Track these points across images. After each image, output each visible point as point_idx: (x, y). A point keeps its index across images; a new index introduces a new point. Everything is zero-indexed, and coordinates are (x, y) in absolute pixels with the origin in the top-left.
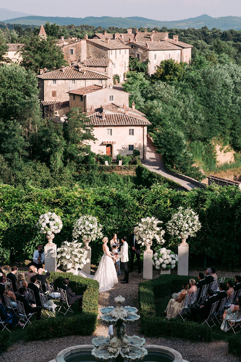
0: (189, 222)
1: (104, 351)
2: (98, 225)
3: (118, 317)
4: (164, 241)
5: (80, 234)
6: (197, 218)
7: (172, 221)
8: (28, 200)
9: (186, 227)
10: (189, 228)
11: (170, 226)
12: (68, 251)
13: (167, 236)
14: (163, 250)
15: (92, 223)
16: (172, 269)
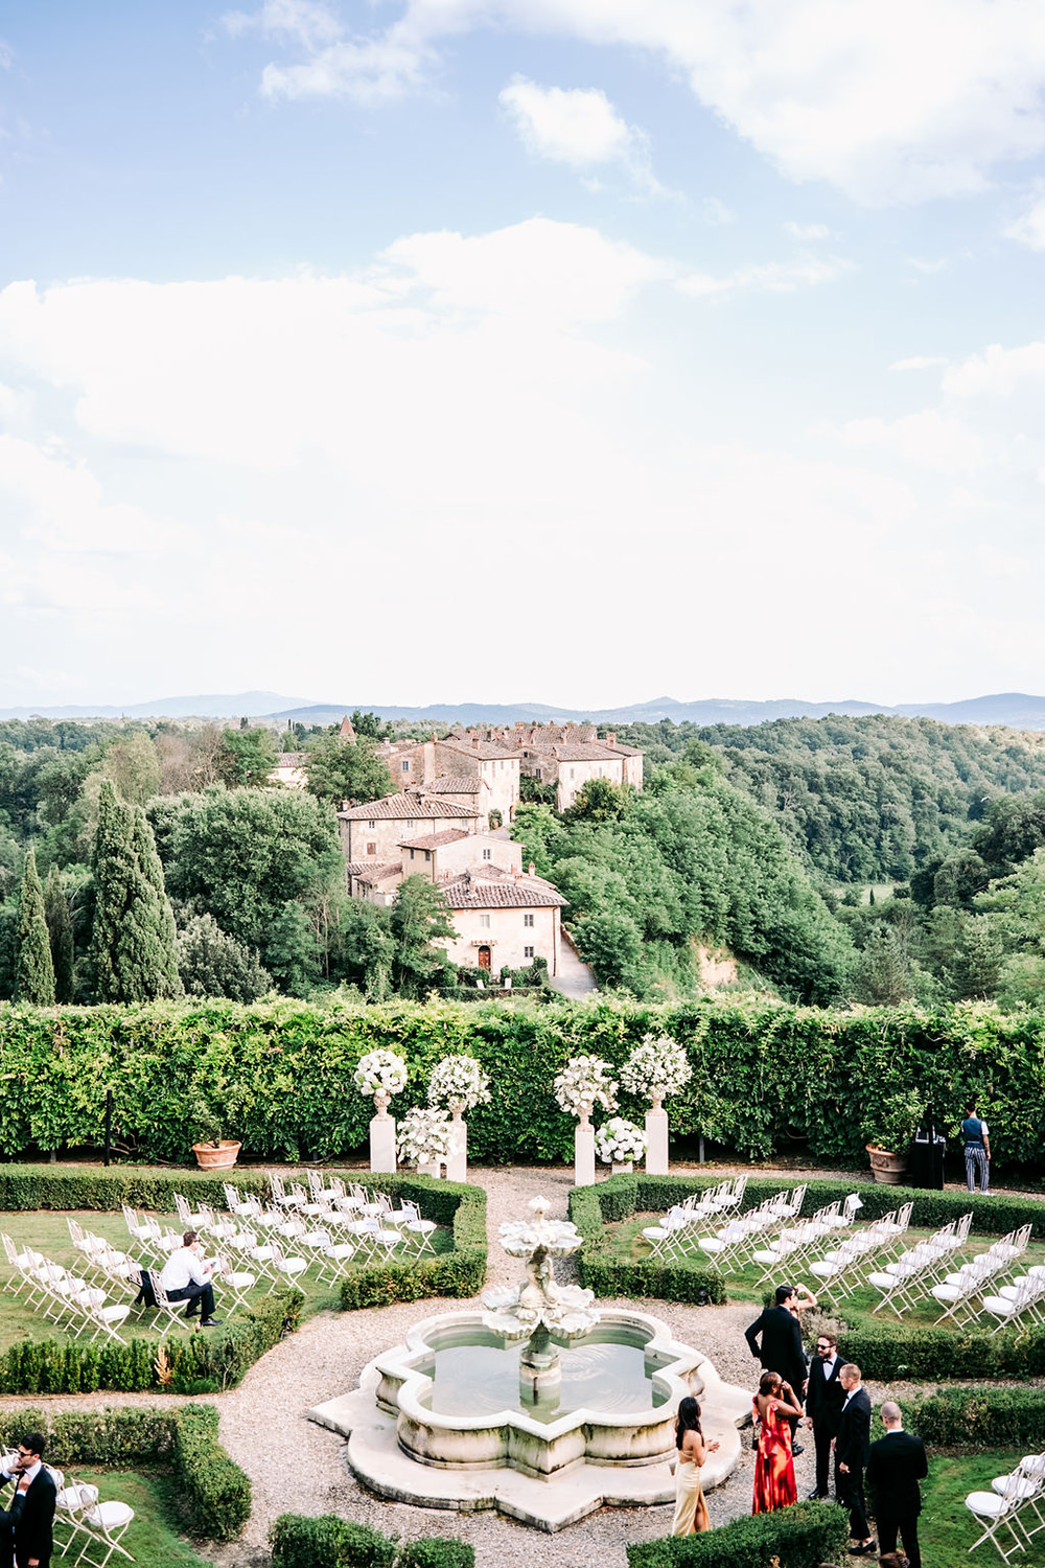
0: (667, 1064)
1: (508, 1317)
2: (481, 1076)
3: (538, 1241)
4: (616, 1105)
5: (445, 1094)
6: (683, 1054)
7: (632, 1063)
8: (336, 1029)
9: (662, 1074)
10: (668, 1076)
11: (629, 1074)
12: (421, 1128)
13: (622, 1095)
14: (617, 1124)
15: (469, 1070)
16: (634, 1162)
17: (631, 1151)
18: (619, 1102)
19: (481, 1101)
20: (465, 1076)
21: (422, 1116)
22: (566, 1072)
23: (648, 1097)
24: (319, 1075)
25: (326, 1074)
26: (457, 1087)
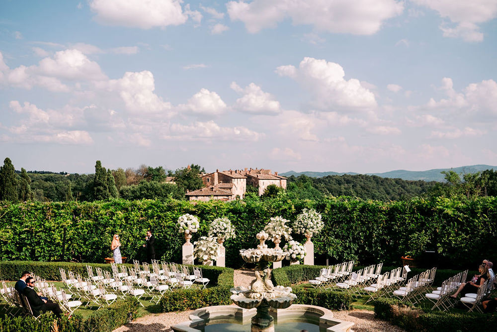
2: (231, 226)
4: (291, 237)
6: (320, 217)
7: (298, 220)
9: (311, 224)
10: (314, 225)
11: (297, 225)
12: (204, 244)
14: (292, 243)
17: (299, 254)
19: (231, 237)
20: (225, 225)
21: (205, 239)
22: (269, 223)
23: (305, 234)
24: (161, 229)
25: (164, 228)
26: (221, 230)
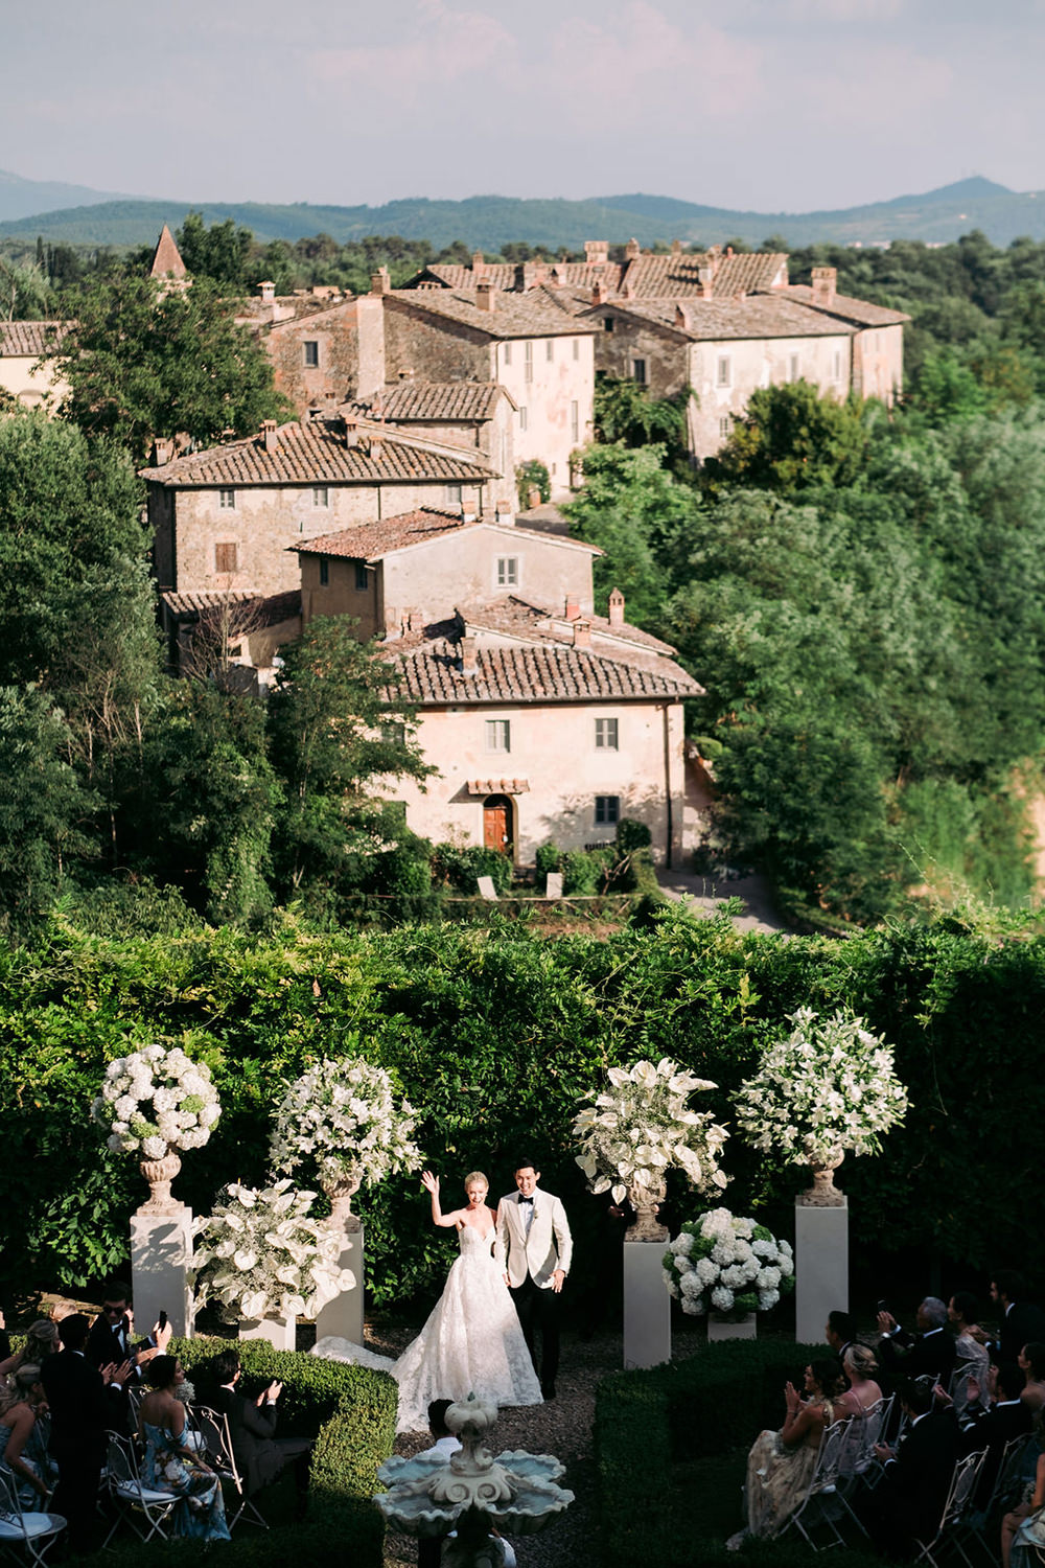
0: (847, 1080)
2: (397, 1108)
3: (467, 1497)
5: (308, 1151)
6: (884, 1060)
7: (760, 1078)
8: (52, 995)
9: (833, 1105)
10: (848, 1110)
11: (755, 1106)
12: (247, 1232)
13: (736, 1156)
15: (367, 1094)
16: (762, 1316)
17: (752, 1286)
18: (728, 1173)
19: (397, 1168)
20: (358, 1107)
21: (250, 1204)
22: (603, 1100)
23: (801, 1159)
26: (336, 1134)
